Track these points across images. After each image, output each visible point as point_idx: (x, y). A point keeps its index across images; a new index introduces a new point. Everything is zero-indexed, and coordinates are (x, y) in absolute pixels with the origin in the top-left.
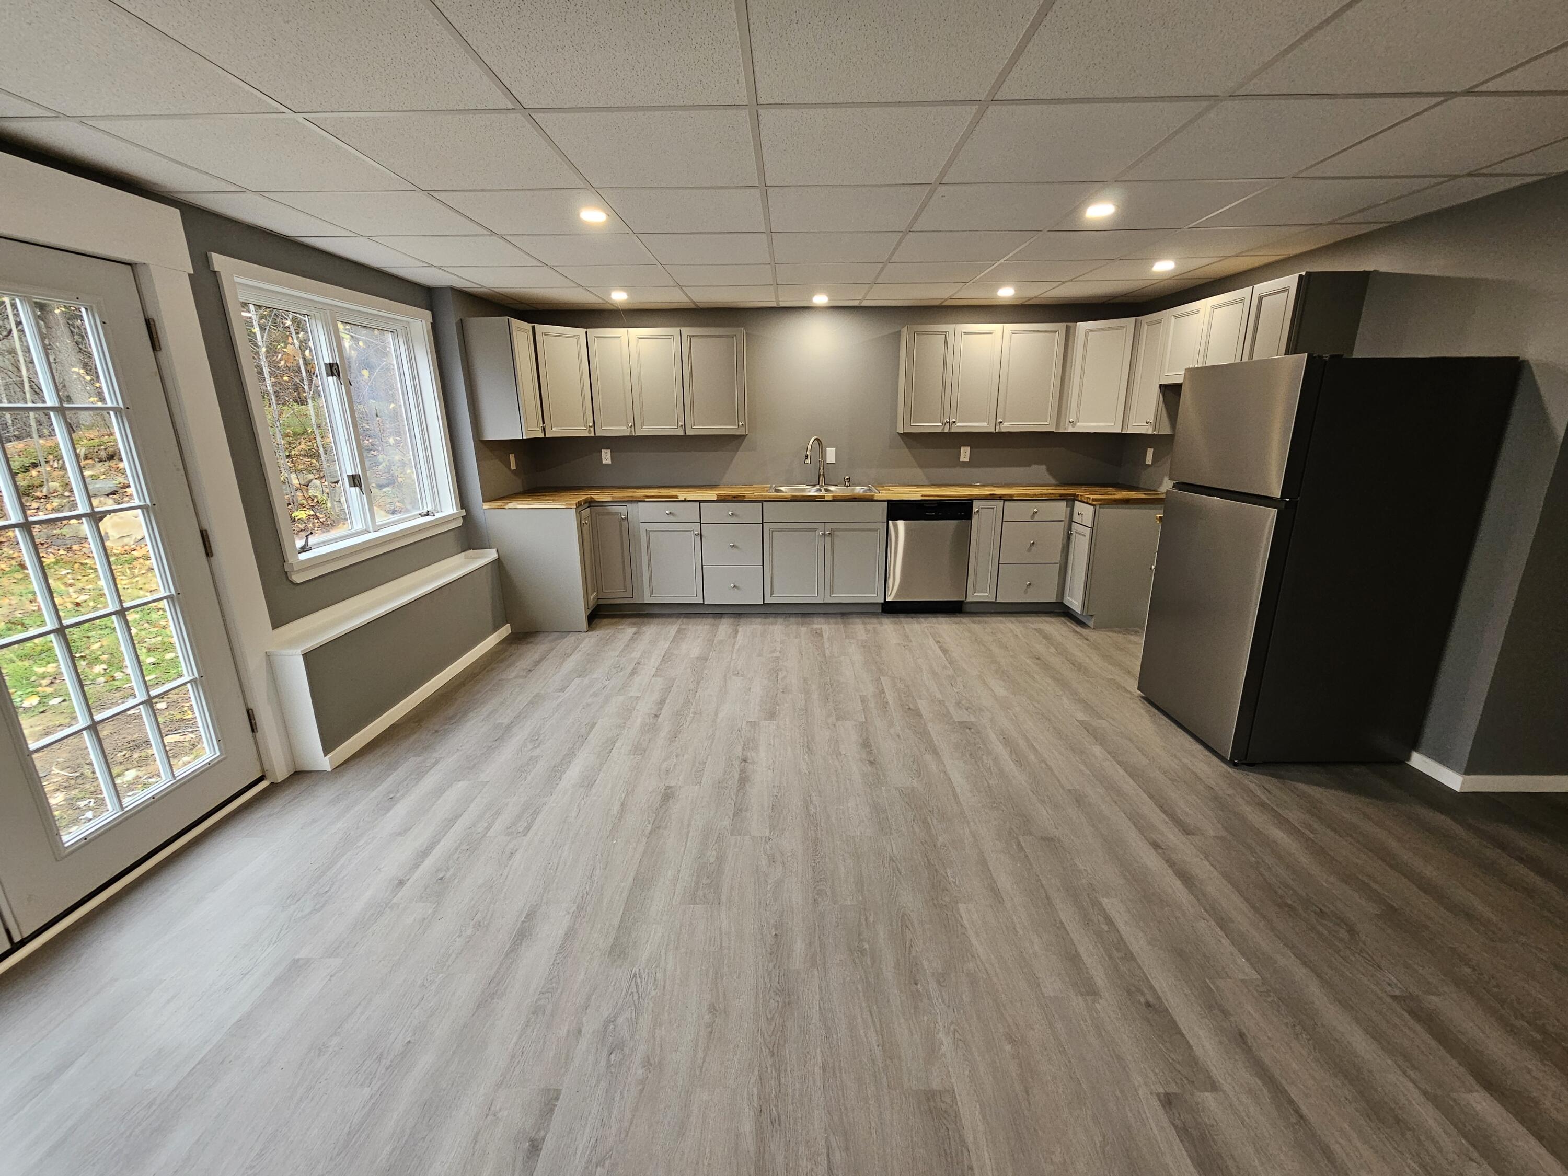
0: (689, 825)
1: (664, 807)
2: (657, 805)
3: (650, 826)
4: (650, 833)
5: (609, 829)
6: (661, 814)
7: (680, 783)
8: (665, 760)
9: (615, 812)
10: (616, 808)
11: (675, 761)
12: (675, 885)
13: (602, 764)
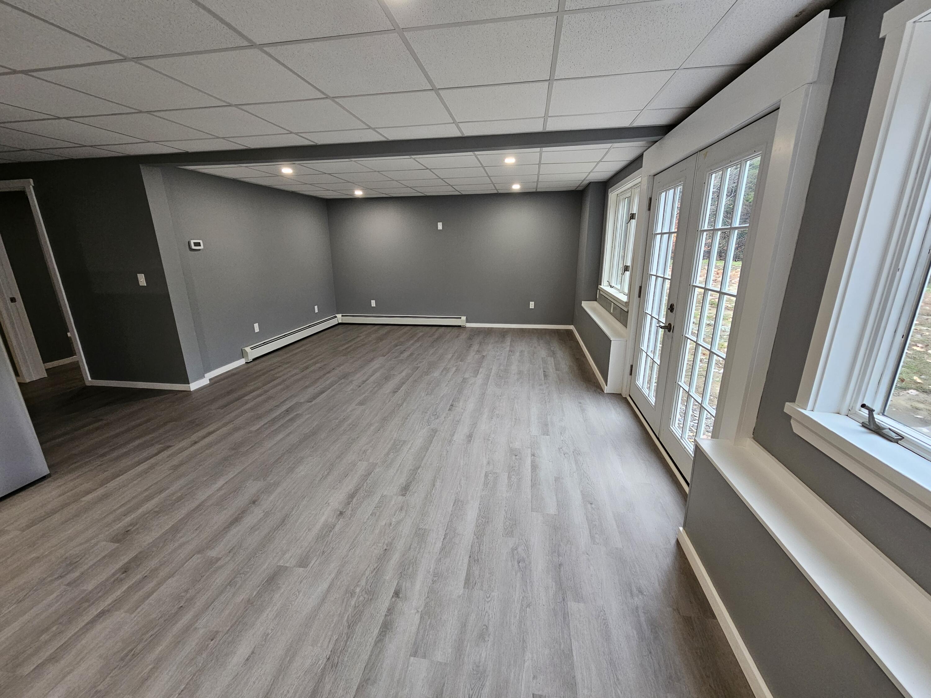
0: (398, 470)
1: (409, 482)
2: (413, 483)
3: (419, 471)
4: (419, 468)
5: (441, 471)
6: (412, 477)
7: (395, 497)
8: (402, 520)
9: (438, 480)
10: (438, 484)
11: (394, 520)
12: (411, 447)
13: (451, 521)
